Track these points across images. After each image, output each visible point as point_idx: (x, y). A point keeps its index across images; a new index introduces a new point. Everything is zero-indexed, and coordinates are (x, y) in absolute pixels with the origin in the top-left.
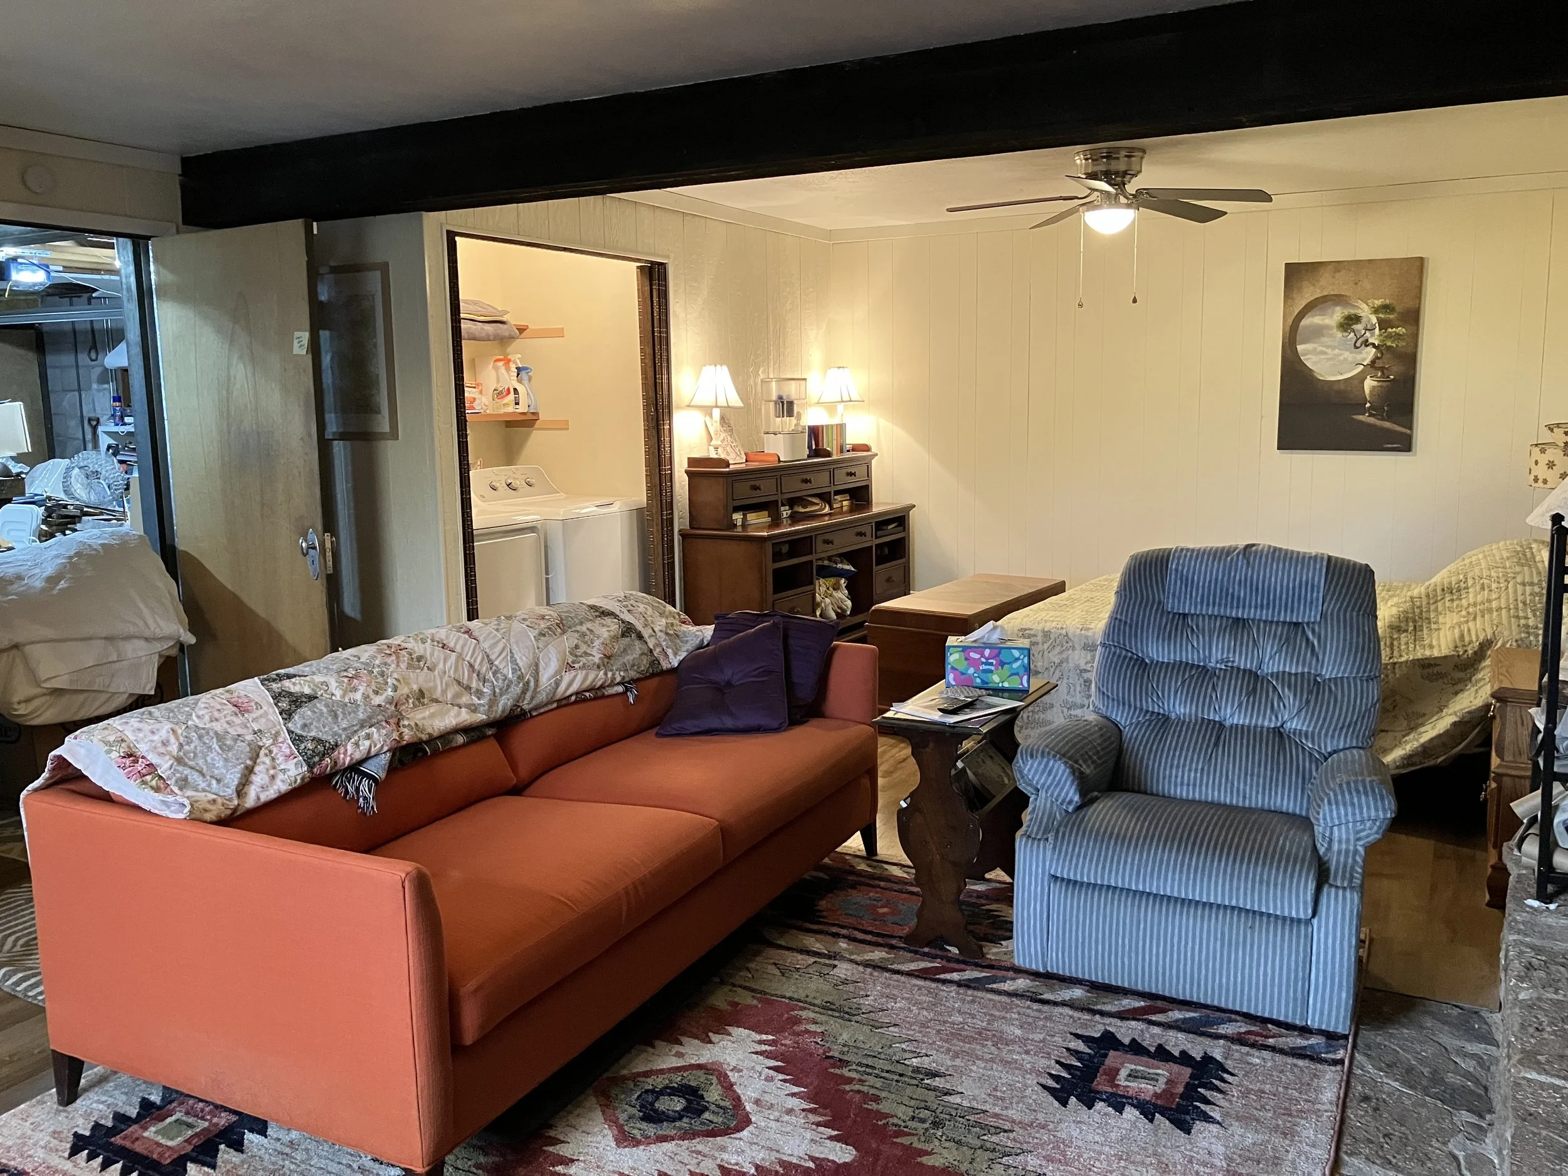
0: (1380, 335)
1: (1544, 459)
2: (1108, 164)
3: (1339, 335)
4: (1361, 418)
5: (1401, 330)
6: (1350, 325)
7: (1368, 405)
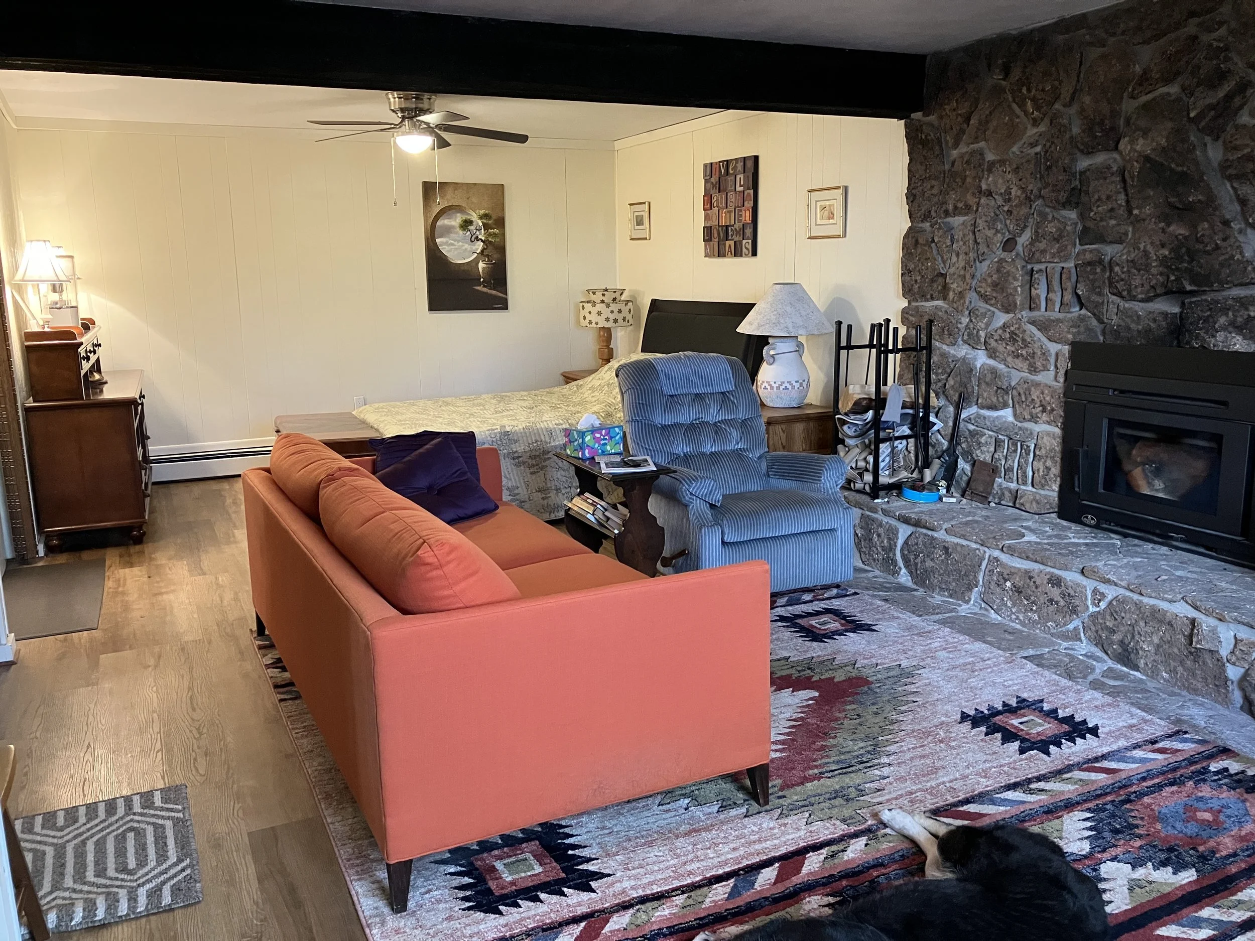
0: (485, 234)
1: (594, 310)
2: (416, 103)
3: (461, 232)
4: (478, 288)
5: (496, 231)
6: (467, 226)
7: (482, 279)
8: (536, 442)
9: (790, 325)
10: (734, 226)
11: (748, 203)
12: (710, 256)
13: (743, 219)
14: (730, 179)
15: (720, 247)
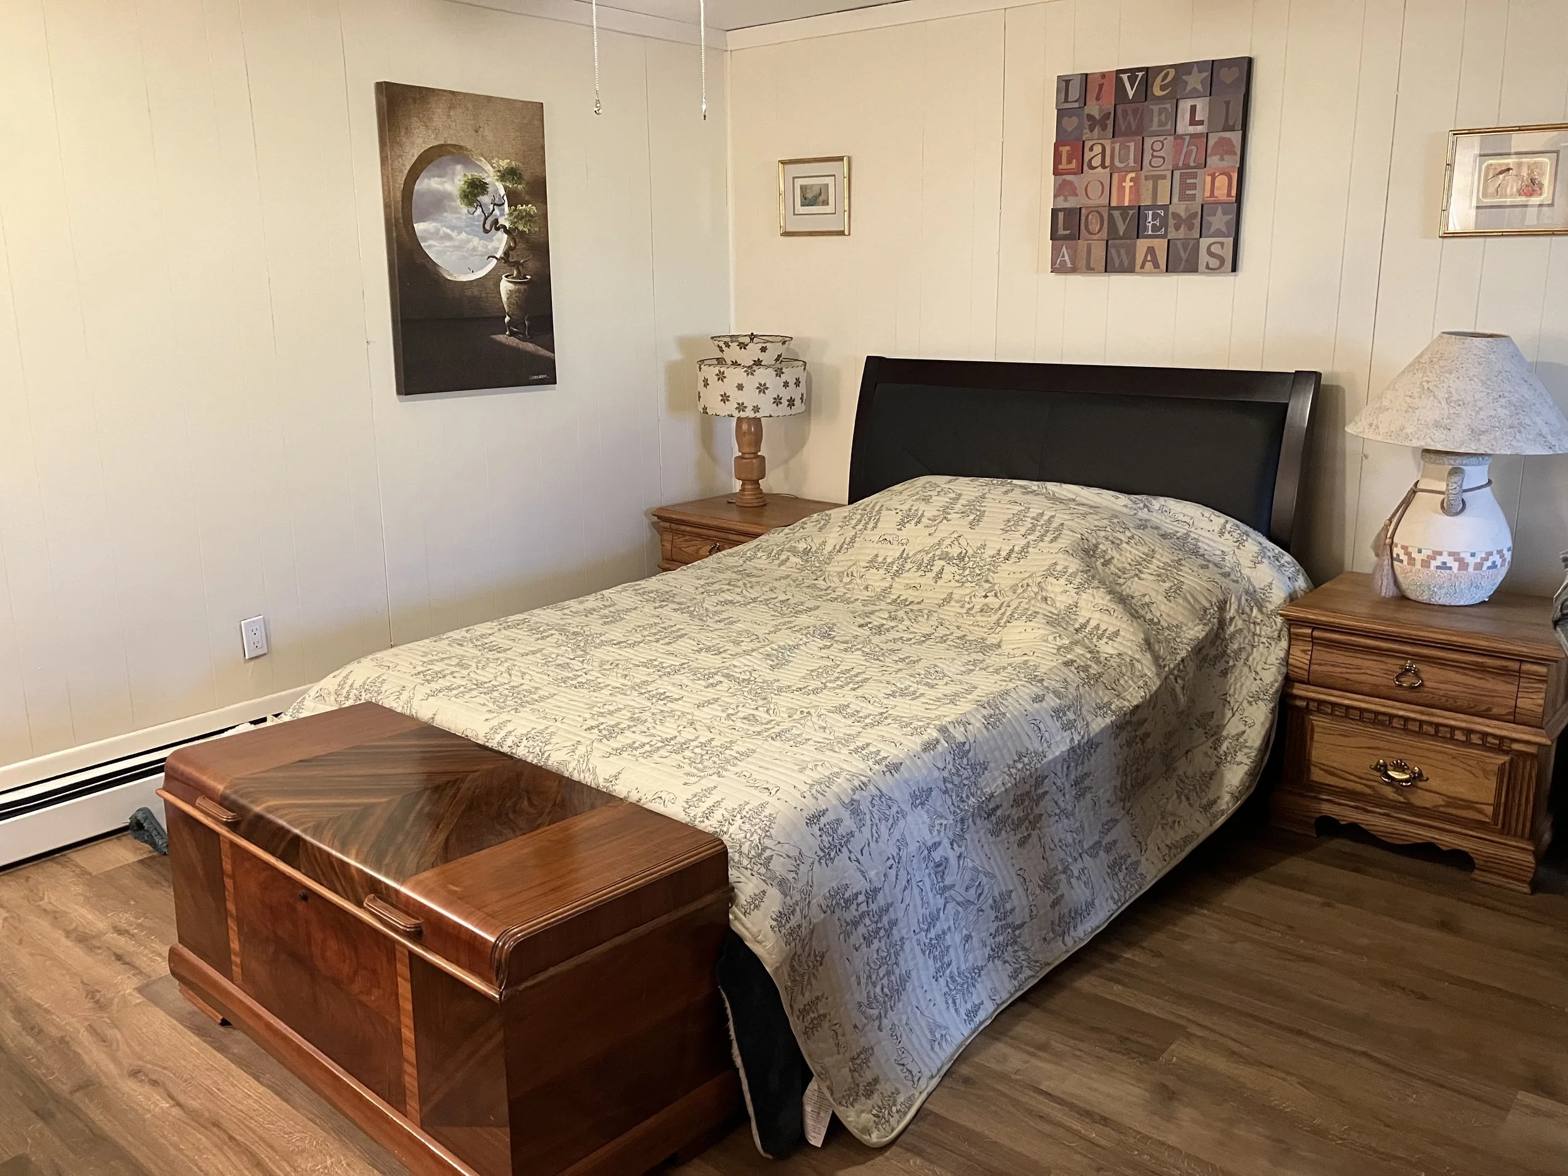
0: (511, 214)
1: (751, 383)
3: (464, 209)
4: (501, 338)
5: (532, 208)
6: (476, 195)
7: (507, 319)
8: (1021, 756)
9: (1545, 430)
10: (1165, 208)
11: (1222, 159)
12: (1074, 270)
13: (1203, 193)
14: (1155, 108)
15: (1113, 251)
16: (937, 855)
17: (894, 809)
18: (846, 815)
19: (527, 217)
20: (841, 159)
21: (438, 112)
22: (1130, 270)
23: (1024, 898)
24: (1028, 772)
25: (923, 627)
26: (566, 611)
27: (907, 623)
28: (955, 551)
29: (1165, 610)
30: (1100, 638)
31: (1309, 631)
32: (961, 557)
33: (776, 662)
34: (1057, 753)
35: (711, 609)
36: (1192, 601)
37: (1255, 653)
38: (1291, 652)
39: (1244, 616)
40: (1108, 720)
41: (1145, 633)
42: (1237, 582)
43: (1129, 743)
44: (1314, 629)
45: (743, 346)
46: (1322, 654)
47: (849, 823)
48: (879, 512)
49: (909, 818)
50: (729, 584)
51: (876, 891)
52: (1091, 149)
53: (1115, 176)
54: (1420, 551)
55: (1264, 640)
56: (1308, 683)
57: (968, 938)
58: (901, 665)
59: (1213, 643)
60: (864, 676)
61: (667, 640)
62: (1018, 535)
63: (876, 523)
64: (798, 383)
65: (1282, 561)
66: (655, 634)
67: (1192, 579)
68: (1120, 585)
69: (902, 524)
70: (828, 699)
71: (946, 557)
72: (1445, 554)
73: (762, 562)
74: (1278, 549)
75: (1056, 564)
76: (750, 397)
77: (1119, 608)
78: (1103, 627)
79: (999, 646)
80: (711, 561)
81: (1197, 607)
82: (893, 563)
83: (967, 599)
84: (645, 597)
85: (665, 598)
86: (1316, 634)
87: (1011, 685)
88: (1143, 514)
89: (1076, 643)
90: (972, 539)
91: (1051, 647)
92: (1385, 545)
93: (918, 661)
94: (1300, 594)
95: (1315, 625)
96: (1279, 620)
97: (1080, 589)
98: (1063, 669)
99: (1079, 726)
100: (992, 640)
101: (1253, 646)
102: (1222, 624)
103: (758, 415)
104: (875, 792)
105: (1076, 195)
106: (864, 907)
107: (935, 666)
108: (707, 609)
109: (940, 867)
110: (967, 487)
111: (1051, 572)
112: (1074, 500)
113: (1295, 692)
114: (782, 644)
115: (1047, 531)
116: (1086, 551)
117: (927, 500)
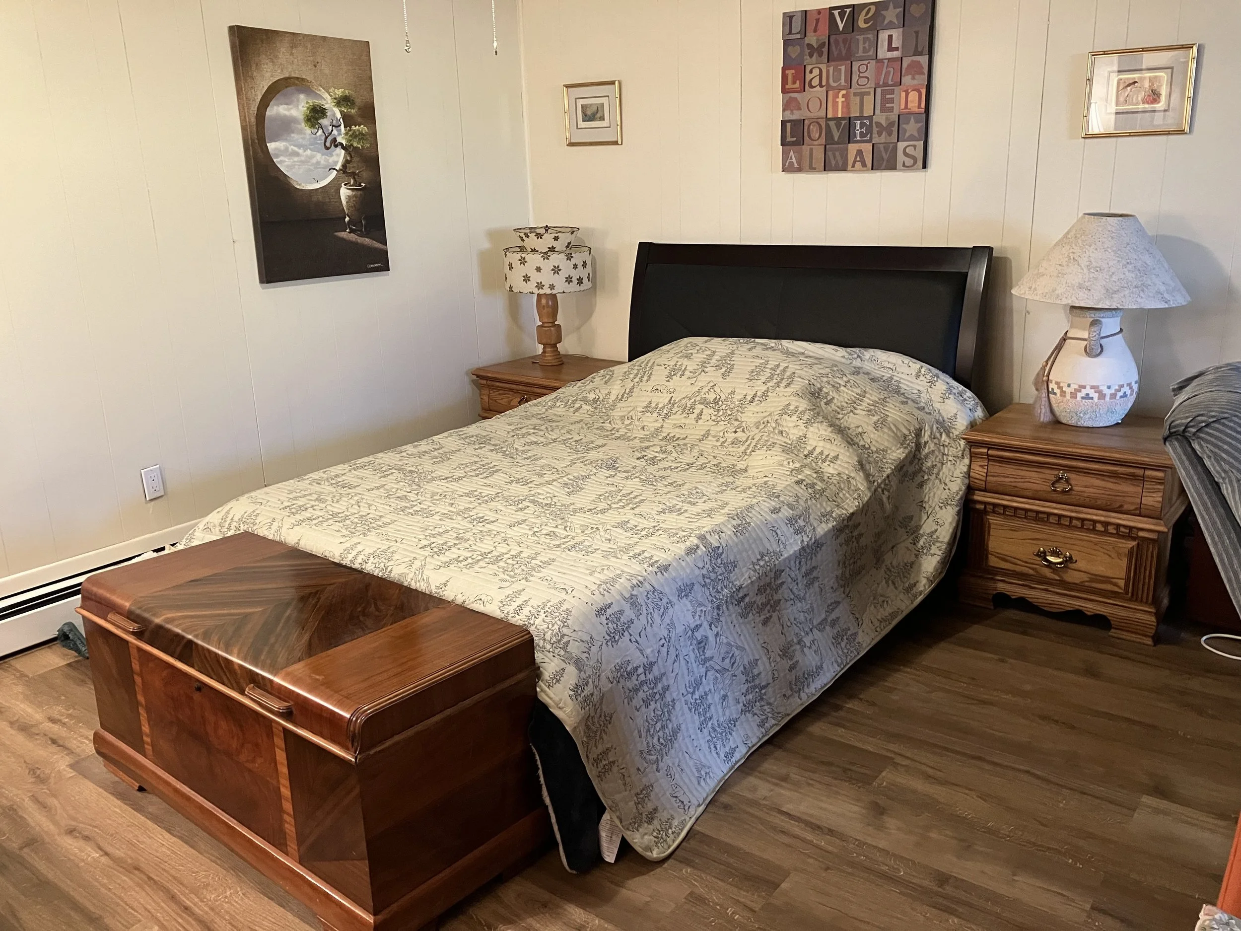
0: (346, 134)
3: (308, 131)
4: (344, 235)
5: (363, 128)
6: (317, 119)
7: (347, 219)
8: (762, 556)
9: (1163, 288)
10: (870, 118)
11: (913, 78)
12: (800, 170)
13: (899, 105)
14: (861, 38)
15: (829, 154)
16: (698, 635)
17: (665, 601)
18: (626, 607)
19: (361, 136)
20: (613, 83)
21: (283, 50)
22: (843, 168)
23: (767, 665)
24: (769, 568)
25: (687, 458)
26: (404, 454)
27: (675, 454)
28: (711, 397)
29: (875, 438)
30: (824, 461)
31: (986, 450)
32: (716, 401)
33: (572, 489)
34: (791, 552)
35: (520, 448)
36: (894, 429)
37: (945, 469)
38: (972, 467)
39: (935, 441)
40: (830, 525)
41: (859, 456)
42: (930, 414)
43: (847, 542)
44: (989, 449)
45: (539, 236)
46: (995, 468)
47: (629, 613)
48: (651, 368)
49: (676, 607)
50: (534, 429)
51: (652, 664)
52: (811, 72)
53: (831, 93)
54: (1069, 386)
55: (950, 458)
56: (985, 490)
57: (725, 697)
58: (670, 488)
59: (911, 463)
60: (641, 498)
61: (485, 475)
62: (759, 382)
63: (649, 377)
64: (585, 265)
65: (965, 397)
66: (475, 470)
67: (894, 412)
68: (839, 419)
69: (670, 377)
70: (613, 517)
71: (704, 402)
72: (1088, 387)
73: (560, 410)
74: (961, 387)
75: (789, 404)
76: (547, 277)
77: (838, 438)
78: (826, 453)
79: (746, 470)
80: (520, 410)
81: (899, 434)
82: (663, 408)
83: (721, 434)
84: (467, 440)
85: (483, 441)
86: (991, 452)
87: (755, 501)
88: (857, 363)
89: (804, 466)
90: (724, 387)
91: (786, 470)
92: (1043, 381)
93: (683, 484)
94: (979, 422)
95: (990, 446)
96: (962, 442)
97: (808, 423)
98: (796, 487)
99: (808, 530)
100: (741, 465)
101: (943, 464)
102: (918, 447)
103: (554, 292)
104: (649, 588)
105: (800, 109)
106: (642, 677)
107: (696, 488)
108: (517, 449)
109: (702, 644)
110: (720, 346)
111: (785, 411)
112: (803, 353)
113: (976, 498)
114: (576, 475)
115: (783, 379)
116: (813, 394)
117: (688, 357)
